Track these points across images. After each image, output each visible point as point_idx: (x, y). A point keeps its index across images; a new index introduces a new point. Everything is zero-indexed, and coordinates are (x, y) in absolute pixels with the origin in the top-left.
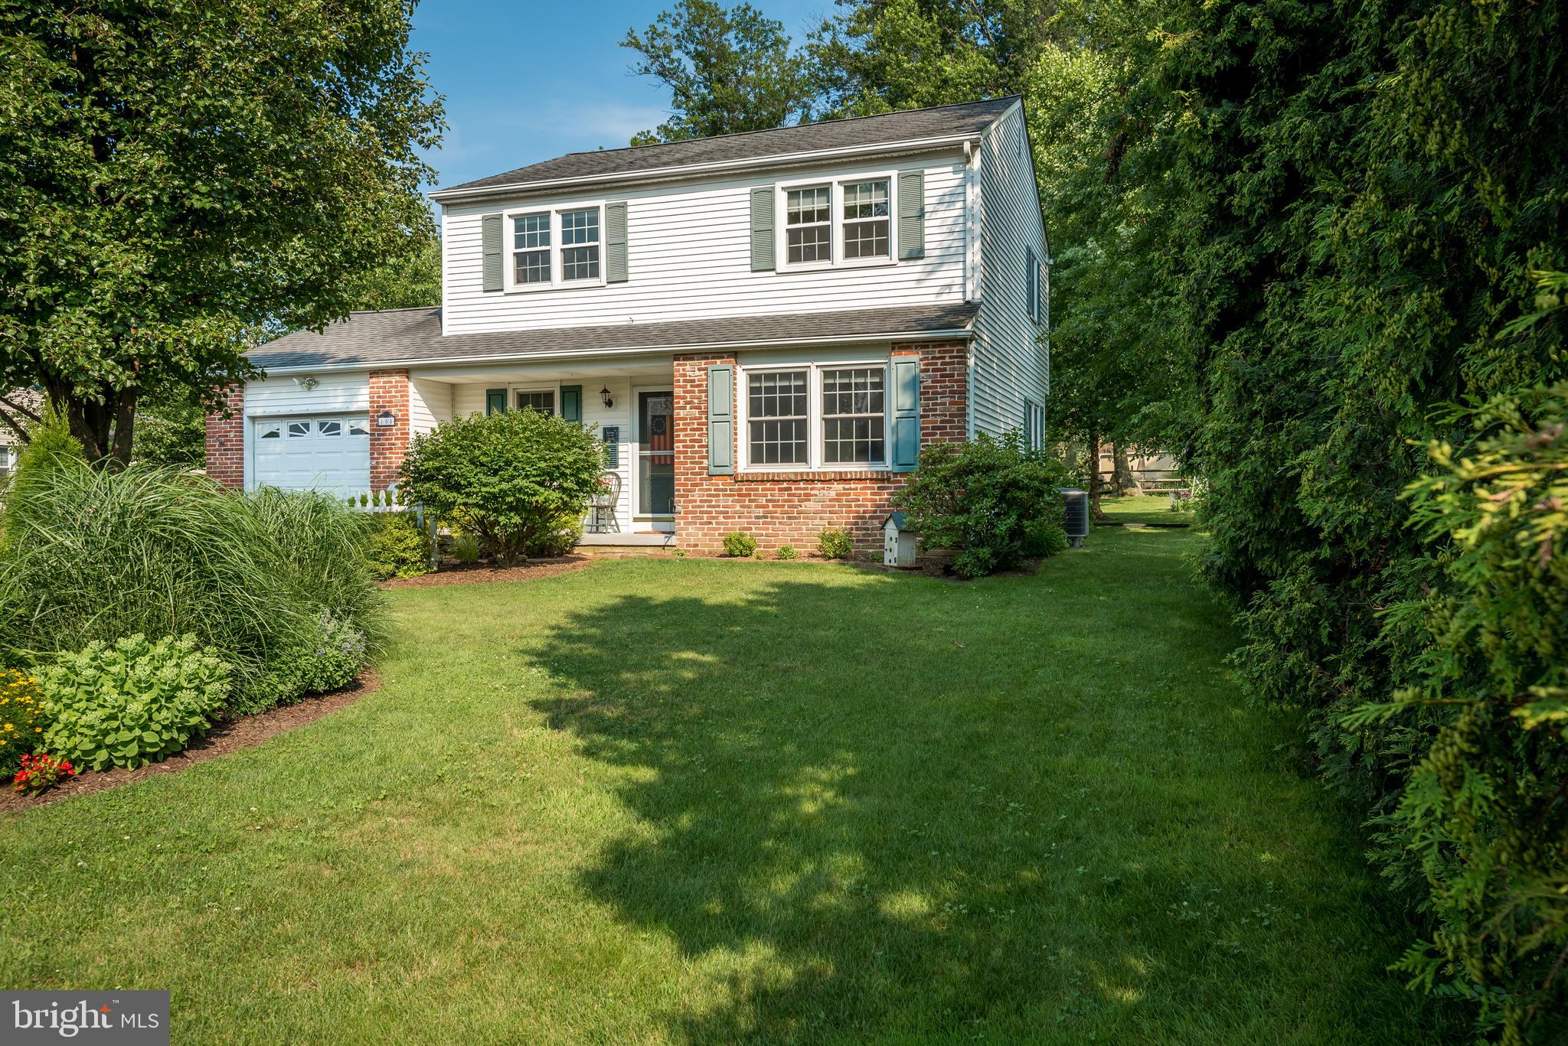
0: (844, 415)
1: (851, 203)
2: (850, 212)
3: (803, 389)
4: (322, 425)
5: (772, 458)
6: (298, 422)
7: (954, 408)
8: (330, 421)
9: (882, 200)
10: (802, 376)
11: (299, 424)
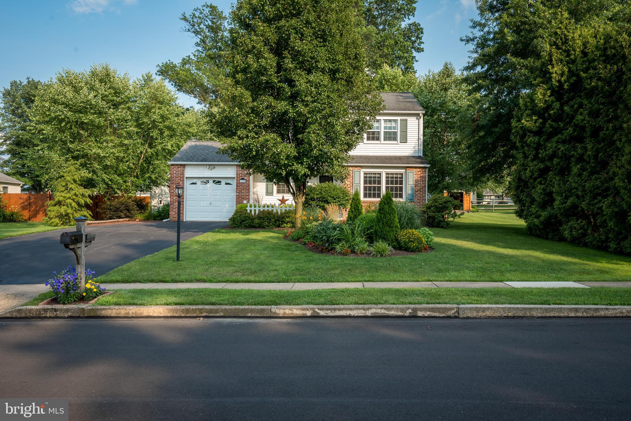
0: (391, 185)
1: (386, 125)
2: (385, 128)
3: (380, 177)
4: (214, 181)
5: (370, 197)
6: (205, 180)
7: (423, 185)
8: (217, 180)
9: (394, 125)
10: (380, 174)
11: (206, 180)
